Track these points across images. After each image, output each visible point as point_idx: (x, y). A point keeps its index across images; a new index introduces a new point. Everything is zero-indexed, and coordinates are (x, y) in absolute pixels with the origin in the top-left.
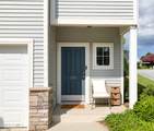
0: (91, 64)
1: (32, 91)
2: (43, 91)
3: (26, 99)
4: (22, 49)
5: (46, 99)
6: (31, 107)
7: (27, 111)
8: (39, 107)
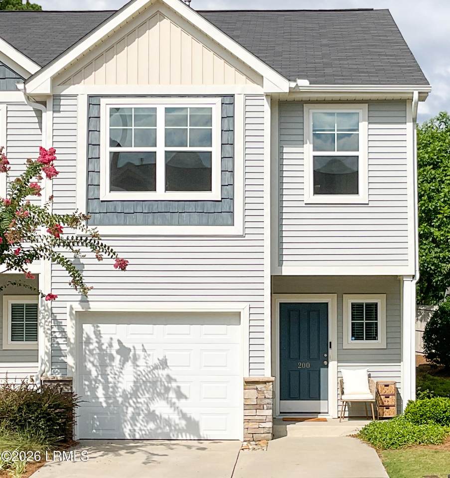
0: (340, 338)
1: (247, 383)
2: (265, 382)
3: (238, 395)
4: (234, 317)
5: (269, 395)
6: (247, 406)
7: (239, 414)
8: (258, 407)
